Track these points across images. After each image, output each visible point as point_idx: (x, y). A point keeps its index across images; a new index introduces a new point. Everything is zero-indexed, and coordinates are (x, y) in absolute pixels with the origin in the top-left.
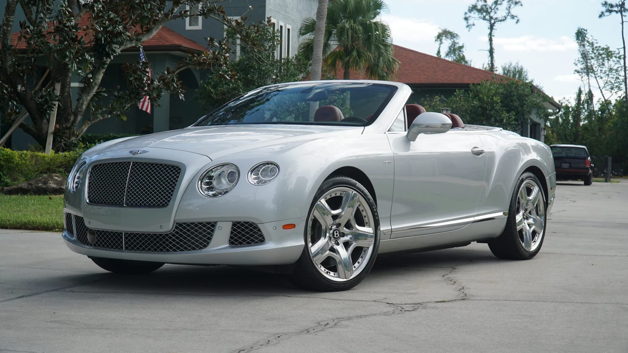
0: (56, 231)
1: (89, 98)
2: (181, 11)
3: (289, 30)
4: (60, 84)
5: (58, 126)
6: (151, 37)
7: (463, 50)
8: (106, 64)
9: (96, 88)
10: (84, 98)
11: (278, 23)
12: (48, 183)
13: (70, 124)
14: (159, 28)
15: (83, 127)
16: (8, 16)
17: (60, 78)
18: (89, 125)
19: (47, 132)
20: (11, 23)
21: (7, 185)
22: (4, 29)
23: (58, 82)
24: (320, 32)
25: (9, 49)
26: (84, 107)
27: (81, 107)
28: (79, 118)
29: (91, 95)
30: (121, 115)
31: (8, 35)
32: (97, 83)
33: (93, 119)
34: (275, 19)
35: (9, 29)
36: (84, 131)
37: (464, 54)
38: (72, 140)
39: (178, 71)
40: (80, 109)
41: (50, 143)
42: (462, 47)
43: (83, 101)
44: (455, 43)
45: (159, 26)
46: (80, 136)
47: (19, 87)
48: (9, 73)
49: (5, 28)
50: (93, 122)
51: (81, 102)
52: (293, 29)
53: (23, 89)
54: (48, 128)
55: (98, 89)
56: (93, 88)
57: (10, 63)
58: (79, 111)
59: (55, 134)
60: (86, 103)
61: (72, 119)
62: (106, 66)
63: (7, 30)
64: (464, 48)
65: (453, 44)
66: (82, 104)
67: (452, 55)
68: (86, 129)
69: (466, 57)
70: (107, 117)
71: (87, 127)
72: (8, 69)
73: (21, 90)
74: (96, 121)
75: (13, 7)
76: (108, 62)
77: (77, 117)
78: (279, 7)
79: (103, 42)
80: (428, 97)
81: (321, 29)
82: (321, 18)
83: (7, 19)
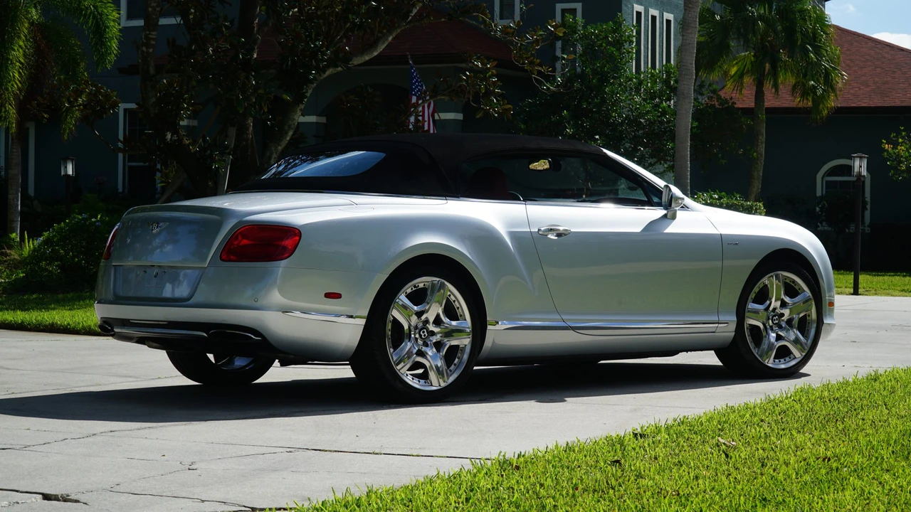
1: (280, 148)
3: (668, 22)
4: (235, 128)
6: (375, 54)
8: (306, 97)
9: (290, 133)
10: (273, 149)
11: (647, 11)
14: (387, 40)
16: (148, 32)
17: (235, 120)
20: (153, 42)
22: (143, 51)
23: (233, 125)
24: (690, 31)
25: (152, 81)
29: (283, 143)
31: (149, 59)
32: (293, 126)
35: (151, 50)
43: (271, 153)
45: (389, 36)
47: (169, 136)
48: (152, 115)
49: (144, 49)
51: (268, 154)
52: (676, 20)
53: (175, 138)
55: (293, 135)
56: (287, 133)
57: (154, 100)
60: (275, 156)
62: (305, 100)
63: (147, 52)
66: (270, 157)
72: (151, 109)
73: (171, 139)
75: (154, 19)
76: (308, 94)
80: (903, 131)
81: (692, 25)
82: (693, 8)
83: (146, 36)
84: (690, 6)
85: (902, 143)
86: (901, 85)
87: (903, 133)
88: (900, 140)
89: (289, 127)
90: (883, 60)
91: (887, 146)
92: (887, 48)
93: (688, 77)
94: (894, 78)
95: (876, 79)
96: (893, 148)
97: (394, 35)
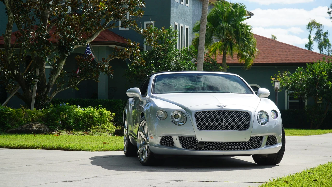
0: (38, 149)
1: (56, 77)
2: (111, 24)
3: (187, 29)
4: (39, 69)
5: (38, 94)
6: (93, 40)
7: (327, 35)
8: (66, 57)
9: (60, 71)
10: (53, 77)
11: (179, 25)
12: (32, 127)
13: (45, 93)
14: (97, 34)
15: (53, 94)
16: (8, 30)
17: (39, 66)
18: (56, 93)
19: (32, 97)
20: (10, 34)
21: (9, 128)
22: (6, 38)
23: (38, 68)
25: (10, 50)
26: (53, 83)
27: (51, 83)
28: (50, 89)
29: (57, 75)
30: (75, 87)
31: (9, 41)
33: (58, 89)
34: (177, 22)
35: (9, 37)
36: (53, 97)
37: (329, 38)
38: (46, 102)
39: (110, 60)
40: (50, 84)
41: (33, 104)
42: (327, 33)
43: (53, 79)
44: (320, 30)
45: (97, 33)
46: (51, 100)
47: (15, 72)
48: (9, 63)
49: (7, 37)
50: (58, 92)
51: (51, 79)
52: (189, 28)
53: (18, 72)
54: (32, 95)
55: (61, 72)
56: (59, 71)
57: (10, 57)
58: (50, 85)
59: (36, 98)
60: (54, 80)
61: (46, 89)
62: (66, 58)
63: (8, 38)
64: (328, 34)
65: (318, 31)
66: (52, 81)
67: (319, 39)
68: (54, 96)
69: (329, 41)
70: (67, 89)
71: (55, 94)
72: (9, 61)
74: (60, 91)
75: (11, 25)
76: (67, 56)
77: (49, 88)
78: (179, 14)
79: (63, 45)
80: (280, 73)
81: (204, 30)
82: (204, 23)
83: (8, 32)
84: (203, 22)
85: (279, 77)
86: (275, 54)
87: (279, 74)
88: (278, 76)
89: (60, 69)
90: (266, 45)
91: (272, 78)
92: (267, 40)
93: (202, 50)
94: (271, 52)
95: (264, 52)
96: (275, 80)
97: (100, 32)
